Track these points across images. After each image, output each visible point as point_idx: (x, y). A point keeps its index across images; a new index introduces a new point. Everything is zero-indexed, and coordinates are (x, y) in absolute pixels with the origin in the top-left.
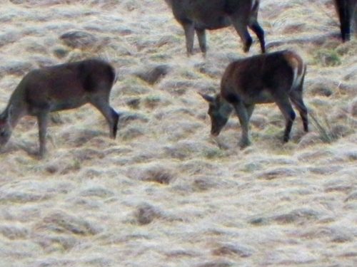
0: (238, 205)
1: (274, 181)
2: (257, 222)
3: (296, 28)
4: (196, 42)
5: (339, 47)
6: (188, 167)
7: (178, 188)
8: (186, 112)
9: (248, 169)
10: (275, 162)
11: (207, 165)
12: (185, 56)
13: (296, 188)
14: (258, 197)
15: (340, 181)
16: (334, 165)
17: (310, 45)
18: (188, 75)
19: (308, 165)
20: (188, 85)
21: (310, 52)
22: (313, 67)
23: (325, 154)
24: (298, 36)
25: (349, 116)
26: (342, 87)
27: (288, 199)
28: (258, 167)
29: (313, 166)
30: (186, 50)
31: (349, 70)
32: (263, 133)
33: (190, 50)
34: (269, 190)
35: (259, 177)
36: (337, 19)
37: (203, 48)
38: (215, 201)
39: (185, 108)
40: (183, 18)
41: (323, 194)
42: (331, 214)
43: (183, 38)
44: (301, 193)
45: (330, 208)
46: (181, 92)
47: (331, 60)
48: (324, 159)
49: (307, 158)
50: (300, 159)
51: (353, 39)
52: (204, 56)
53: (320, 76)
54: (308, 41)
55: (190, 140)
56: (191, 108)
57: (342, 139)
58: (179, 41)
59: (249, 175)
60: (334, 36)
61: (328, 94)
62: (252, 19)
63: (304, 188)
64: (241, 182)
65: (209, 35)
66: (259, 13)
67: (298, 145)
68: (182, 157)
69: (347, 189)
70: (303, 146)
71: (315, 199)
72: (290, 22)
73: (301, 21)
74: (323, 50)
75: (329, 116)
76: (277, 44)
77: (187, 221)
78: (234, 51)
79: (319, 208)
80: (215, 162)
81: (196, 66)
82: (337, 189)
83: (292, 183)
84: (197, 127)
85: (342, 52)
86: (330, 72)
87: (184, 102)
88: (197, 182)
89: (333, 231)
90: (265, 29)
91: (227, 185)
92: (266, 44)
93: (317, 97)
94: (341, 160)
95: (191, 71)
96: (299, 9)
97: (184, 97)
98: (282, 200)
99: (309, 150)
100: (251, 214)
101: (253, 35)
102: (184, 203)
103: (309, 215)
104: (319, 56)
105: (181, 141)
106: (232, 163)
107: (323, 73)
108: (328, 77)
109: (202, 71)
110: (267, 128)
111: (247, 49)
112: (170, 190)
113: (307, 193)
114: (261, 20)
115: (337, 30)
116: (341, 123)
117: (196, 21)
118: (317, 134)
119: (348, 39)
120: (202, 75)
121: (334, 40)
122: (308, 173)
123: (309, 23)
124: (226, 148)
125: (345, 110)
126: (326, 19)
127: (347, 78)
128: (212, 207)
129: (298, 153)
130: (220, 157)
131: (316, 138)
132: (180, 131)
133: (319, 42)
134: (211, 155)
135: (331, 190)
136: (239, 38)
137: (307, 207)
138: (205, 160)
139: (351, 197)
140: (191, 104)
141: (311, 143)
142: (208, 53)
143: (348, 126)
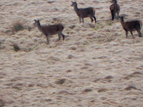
0: (90, 55)
1: (98, 50)
2: (94, 59)
3: (103, 18)
4: (82, 20)
5: (112, 22)
6: (79, 47)
7: (77, 51)
8: (79, 35)
9: (92, 47)
10: (98, 46)
11: (84, 46)
12: (79, 23)
13: (102, 51)
14: (95, 53)
15: (111, 50)
16: (110, 47)
17: (106, 21)
18: (80, 27)
19: (105, 47)
20: (80, 29)
21: (106, 23)
22: (106, 26)
23: (109, 44)
24: (103, 19)
25: (114, 36)
26: (112, 30)
27: (101, 54)
28: (95, 47)
29: (106, 47)
30: (79, 22)
31: (114, 27)
32: (96, 40)
33: (80, 22)
34: (96, 52)
35: (95, 49)
36: (111, 16)
37: (83, 21)
38: (85, 54)
39: (79, 34)
40: (79, 15)
41: (108, 53)
42: (110, 57)
43: (79, 19)
44: (103, 53)
45: (109, 56)
46: (78, 31)
47: (110, 24)
48: (108, 45)
49: (105, 45)
50: (103, 45)
51: (115, 20)
52: (83, 23)
53: (108, 28)
54: (105, 20)
55: (80, 41)
56: (80, 34)
57: (112, 41)
58: (78, 20)
59: (92, 49)
60: (111, 19)
61: (109, 32)
62: (94, 15)
63: (104, 52)
64: (91, 50)
65: (85, 19)
67: (103, 42)
68: (78, 45)
69: (113, 52)
70: (104, 43)
71: (106, 54)
72: (102, 16)
73: (104, 16)
74: (108, 22)
75: (110, 36)
76: (99, 21)
77: (79, 58)
78: (89, 22)
79: (107, 56)
80: (85, 46)
81: (81, 25)
82: (111, 52)
83: (102, 50)
84: (81, 38)
85: (112, 23)
86: (110, 27)
87: (79, 33)
88: (81, 50)
89: (110, 61)
90: (96, 18)
91: (88, 51)
92: (96, 21)
93: (107, 32)
94: (112, 46)
95: (80, 26)
96: (103, 13)
97: (79, 32)
98: (100, 54)
99: (105, 43)
100: (93, 57)
101: (93, 19)
102: (78, 54)
103: (105, 57)
104: (108, 23)
105: (78, 41)
106: (89, 46)
107: (108, 27)
108: (109, 28)
109: (83, 26)
110: (96, 39)
111: (92, 22)
112: (76, 52)
113: (105, 52)
114: (95, 16)
115: (111, 18)
116: (112, 38)
117: (82, 16)
118: (107, 40)
119: (114, 20)
121: (111, 20)
122: (105, 48)
123: (105, 17)
124: (88, 43)
125: (113, 35)
126: (109, 16)
127: (113, 28)
128: (85, 55)
129: (103, 44)
130: (86, 45)
131: (107, 41)
132: (78, 39)
133: (107, 21)
134: (84, 44)
135: (110, 52)
137: (105, 55)
138: (83, 45)
139: (114, 53)
140: (80, 33)
141: (105, 42)
143: (114, 38)
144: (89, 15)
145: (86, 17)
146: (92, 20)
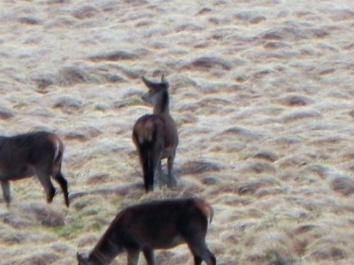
3: (100, 178)
17: (114, 196)
21: (114, 202)
24: (101, 186)
36: (140, 169)
51: (156, 189)
52: (8, 206)
54: (111, 192)
60: (138, 186)
62: (56, 169)
65: (13, 185)
66: (63, 164)
72: (94, 172)
73: (104, 171)
74: (126, 200)
76: (81, 195)
78: (37, 201)
90: (69, 179)
92: (69, 195)
96: (103, 159)
101: (56, 185)
109: (6, 221)
111: (50, 200)
114: (65, 170)
115: (140, 180)
119: (152, 189)
120: (6, 225)
121: (138, 191)
123: (113, 174)
126: (130, 169)
133: (122, 193)
136: (42, 189)
142: (12, 203)
144: (32, 168)
145: (21, 174)
146: (51, 193)
